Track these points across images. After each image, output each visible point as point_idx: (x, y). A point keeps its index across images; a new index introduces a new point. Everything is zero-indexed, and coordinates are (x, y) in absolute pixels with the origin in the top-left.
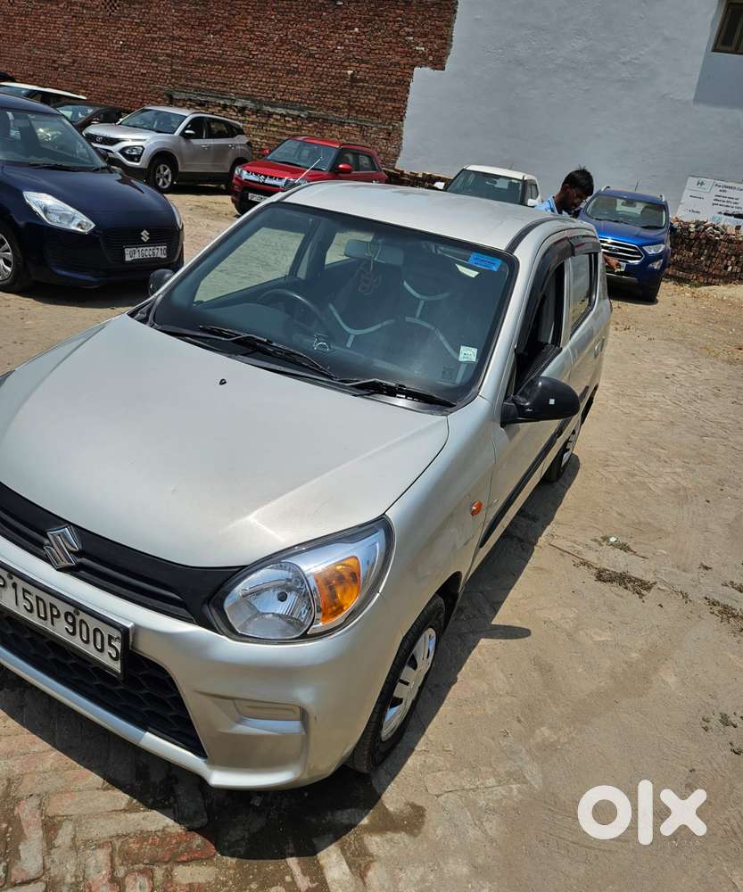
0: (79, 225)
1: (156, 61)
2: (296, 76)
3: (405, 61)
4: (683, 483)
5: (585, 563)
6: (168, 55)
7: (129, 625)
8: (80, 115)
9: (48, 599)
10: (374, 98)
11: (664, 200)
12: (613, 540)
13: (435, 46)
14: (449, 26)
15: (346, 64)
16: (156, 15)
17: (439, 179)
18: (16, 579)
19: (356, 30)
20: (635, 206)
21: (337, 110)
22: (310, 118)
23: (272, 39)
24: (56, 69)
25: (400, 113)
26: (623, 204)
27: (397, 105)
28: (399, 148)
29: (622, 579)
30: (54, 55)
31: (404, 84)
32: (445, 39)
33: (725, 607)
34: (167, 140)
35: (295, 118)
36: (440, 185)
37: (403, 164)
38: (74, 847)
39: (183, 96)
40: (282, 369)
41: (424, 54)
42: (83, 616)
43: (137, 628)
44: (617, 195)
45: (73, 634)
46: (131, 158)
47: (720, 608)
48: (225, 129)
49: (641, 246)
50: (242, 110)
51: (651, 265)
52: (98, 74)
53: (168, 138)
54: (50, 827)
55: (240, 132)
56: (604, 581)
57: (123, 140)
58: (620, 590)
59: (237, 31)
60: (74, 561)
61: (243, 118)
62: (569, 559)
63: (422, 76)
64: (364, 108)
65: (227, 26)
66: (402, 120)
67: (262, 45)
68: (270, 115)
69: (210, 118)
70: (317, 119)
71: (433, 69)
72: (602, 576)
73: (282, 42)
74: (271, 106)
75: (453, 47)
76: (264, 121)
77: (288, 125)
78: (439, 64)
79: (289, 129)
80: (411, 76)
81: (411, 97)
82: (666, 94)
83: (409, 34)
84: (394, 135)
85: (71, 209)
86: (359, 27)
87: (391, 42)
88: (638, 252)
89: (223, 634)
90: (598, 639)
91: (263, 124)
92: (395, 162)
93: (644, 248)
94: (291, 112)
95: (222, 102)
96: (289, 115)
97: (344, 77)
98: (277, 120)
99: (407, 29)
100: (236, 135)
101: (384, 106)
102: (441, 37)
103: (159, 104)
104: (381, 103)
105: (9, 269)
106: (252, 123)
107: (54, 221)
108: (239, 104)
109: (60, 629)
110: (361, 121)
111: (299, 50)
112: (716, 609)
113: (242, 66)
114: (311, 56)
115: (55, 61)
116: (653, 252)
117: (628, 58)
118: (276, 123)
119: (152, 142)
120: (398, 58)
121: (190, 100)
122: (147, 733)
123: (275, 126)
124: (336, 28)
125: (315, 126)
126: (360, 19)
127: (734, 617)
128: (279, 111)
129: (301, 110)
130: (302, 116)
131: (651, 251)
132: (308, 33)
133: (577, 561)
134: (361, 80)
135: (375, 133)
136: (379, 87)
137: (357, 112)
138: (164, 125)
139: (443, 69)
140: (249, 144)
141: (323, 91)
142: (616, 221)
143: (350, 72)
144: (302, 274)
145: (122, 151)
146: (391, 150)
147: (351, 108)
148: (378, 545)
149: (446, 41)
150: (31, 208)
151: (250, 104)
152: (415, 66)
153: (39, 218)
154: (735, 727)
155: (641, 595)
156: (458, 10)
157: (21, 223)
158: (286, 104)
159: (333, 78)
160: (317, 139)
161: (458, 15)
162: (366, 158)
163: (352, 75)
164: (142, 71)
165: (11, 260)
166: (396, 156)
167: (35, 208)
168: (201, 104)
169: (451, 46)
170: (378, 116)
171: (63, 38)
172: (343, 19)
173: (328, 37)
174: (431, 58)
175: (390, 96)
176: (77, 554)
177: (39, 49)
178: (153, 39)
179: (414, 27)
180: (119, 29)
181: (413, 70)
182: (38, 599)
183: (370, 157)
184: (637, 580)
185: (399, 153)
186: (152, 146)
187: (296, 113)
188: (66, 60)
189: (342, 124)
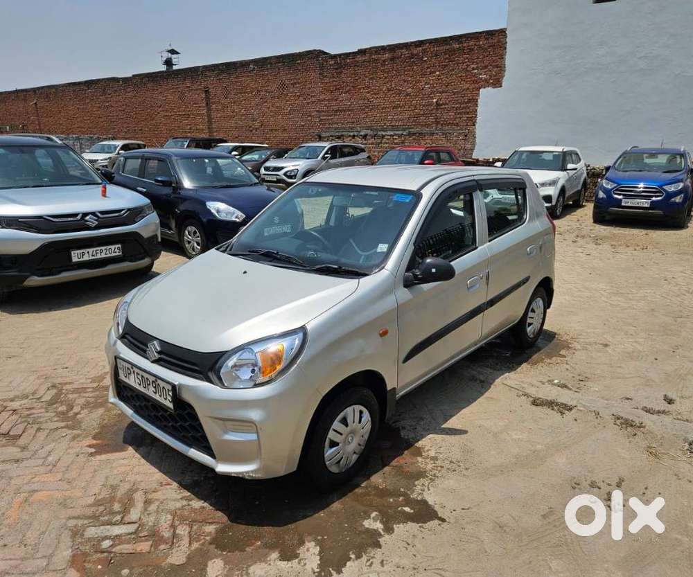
0: (236, 217)
1: (310, 116)
2: (399, 109)
3: (473, 86)
4: (640, 348)
5: (526, 395)
6: (317, 111)
7: (176, 383)
8: (263, 157)
9: (146, 375)
10: (453, 114)
11: (682, 150)
12: (556, 381)
13: (494, 73)
14: (503, 58)
15: (432, 95)
16: (309, 89)
17: (498, 160)
18: (134, 369)
19: (437, 73)
20: (657, 157)
21: (428, 126)
22: (410, 134)
23: (381, 90)
24: (251, 131)
25: (472, 121)
26: (647, 158)
27: (470, 116)
28: (474, 143)
29: (551, 404)
30: (250, 123)
31: (474, 101)
32: (500, 67)
33: (627, 420)
34: (313, 163)
35: (400, 136)
36: (499, 164)
37: (477, 154)
38: (157, 512)
39: (327, 134)
40: (284, 265)
41: (486, 80)
42: (159, 381)
43: (180, 385)
44: (643, 152)
45: (156, 393)
46: (290, 177)
47: (623, 421)
48: (351, 150)
49: (661, 187)
50: (365, 137)
51: (673, 200)
52: (276, 130)
53: (315, 161)
54: (148, 502)
55: (363, 150)
56: (537, 405)
57: (285, 167)
58: (549, 411)
59: (360, 89)
60: (157, 356)
61: (366, 142)
62: (514, 392)
63: (486, 94)
64: (447, 121)
65: (353, 87)
66: (474, 125)
67: (375, 94)
68: (383, 137)
69: (342, 145)
70: (414, 134)
71: (494, 88)
72: (536, 403)
73: (389, 90)
74: (384, 131)
75: (507, 71)
76: (379, 141)
77: (395, 141)
78: (497, 83)
79: (397, 143)
80: (478, 95)
81: (479, 109)
82: (679, 74)
83: (473, 69)
84: (469, 136)
85: (232, 208)
86: (439, 71)
87: (462, 76)
88: (659, 191)
89: (217, 385)
90: (515, 437)
91: (379, 144)
92: (472, 154)
93: (664, 187)
94: (397, 133)
95: (352, 134)
96: (396, 135)
97: (431, 104)
98: (388, 139)
99: (472, 66)
100: (359, 153)
101: (460, 118)
102: (497, 66)
103: (313, 141)
104: (458, 116)
105: (199, 247)
106: (372, 144)
107: (222, 217)
108: (362, 133)
109: (150, 392)
110: (445, 130)
111: (400, 92)
112: (618, 422)
113: (364, 109)
114: (408, 95)
115: (250, 127)
116: (673, 189)
117: (642, 54)
118: (387, 141)
119: (303, 166)
120: (468, 86)
121: (331, 136)
122: (192, 449)
123: (387, 143)
124: (423, 75)
125: (414, 139)
126: (439, 66)
127: (632, 426)
128: (389, 133)
129: (404, 130)
130: (405, 133)
131: (671, 188)
132: (405, 81)
133: (521, 393)
134: (442, 105)
135: (456, 136)
136: (456, 106)
137: (442, 125)
138: (313, 154)
139: (501, 86)
140: (369, 157)
141: (418, 116)
142: (640, 171)
143: (435, 100)
144: (332, 223)
145: (285, 174)
146: (468, 146)
147: (437, 123)
148: (297, 340)
149: (501, 68)
150: (210, 211)
151: (369, 132)
152: (480, 88)
153: (214, 216)
154: (600, 488)
155: (562, 413)
156: (508, 47)
157: (205, 220)
158: (393, 128)
159: (424, 106)
160: (416, 147)
161: (507, 50)
162: (446, 155)
163: (437, 102)
164: (302, 123)
165: (200, 242)
166: (472, 150)
167: (213, 211)
168: (339, 138)
169: (505, 71)
170: (457, 125)
171: (254, 112)
172: (428, 68)
173: (419, 81)
174: (491, 81)
175: (464, 110)
176: (159, 353)
177: (241, 121)
178: (308, 103)
179: (477, 63)
180: (287, 101)
181: (479, 91)
182: (142, 376)
183: (449, 153)
184: (563, 404)
185: (474, 146)
186: (303, 168)
187: (400, 132)
188: (257, 124)
189: (432, 134)
